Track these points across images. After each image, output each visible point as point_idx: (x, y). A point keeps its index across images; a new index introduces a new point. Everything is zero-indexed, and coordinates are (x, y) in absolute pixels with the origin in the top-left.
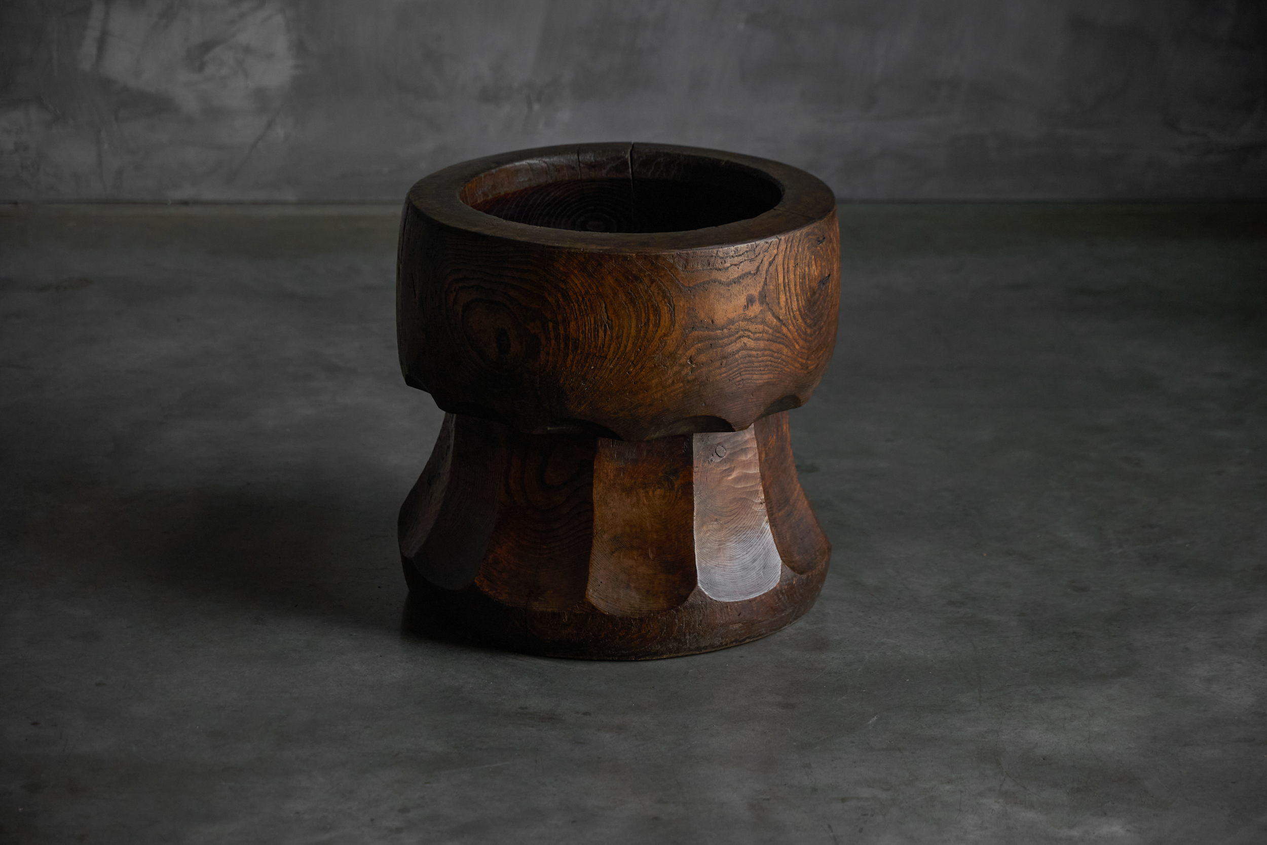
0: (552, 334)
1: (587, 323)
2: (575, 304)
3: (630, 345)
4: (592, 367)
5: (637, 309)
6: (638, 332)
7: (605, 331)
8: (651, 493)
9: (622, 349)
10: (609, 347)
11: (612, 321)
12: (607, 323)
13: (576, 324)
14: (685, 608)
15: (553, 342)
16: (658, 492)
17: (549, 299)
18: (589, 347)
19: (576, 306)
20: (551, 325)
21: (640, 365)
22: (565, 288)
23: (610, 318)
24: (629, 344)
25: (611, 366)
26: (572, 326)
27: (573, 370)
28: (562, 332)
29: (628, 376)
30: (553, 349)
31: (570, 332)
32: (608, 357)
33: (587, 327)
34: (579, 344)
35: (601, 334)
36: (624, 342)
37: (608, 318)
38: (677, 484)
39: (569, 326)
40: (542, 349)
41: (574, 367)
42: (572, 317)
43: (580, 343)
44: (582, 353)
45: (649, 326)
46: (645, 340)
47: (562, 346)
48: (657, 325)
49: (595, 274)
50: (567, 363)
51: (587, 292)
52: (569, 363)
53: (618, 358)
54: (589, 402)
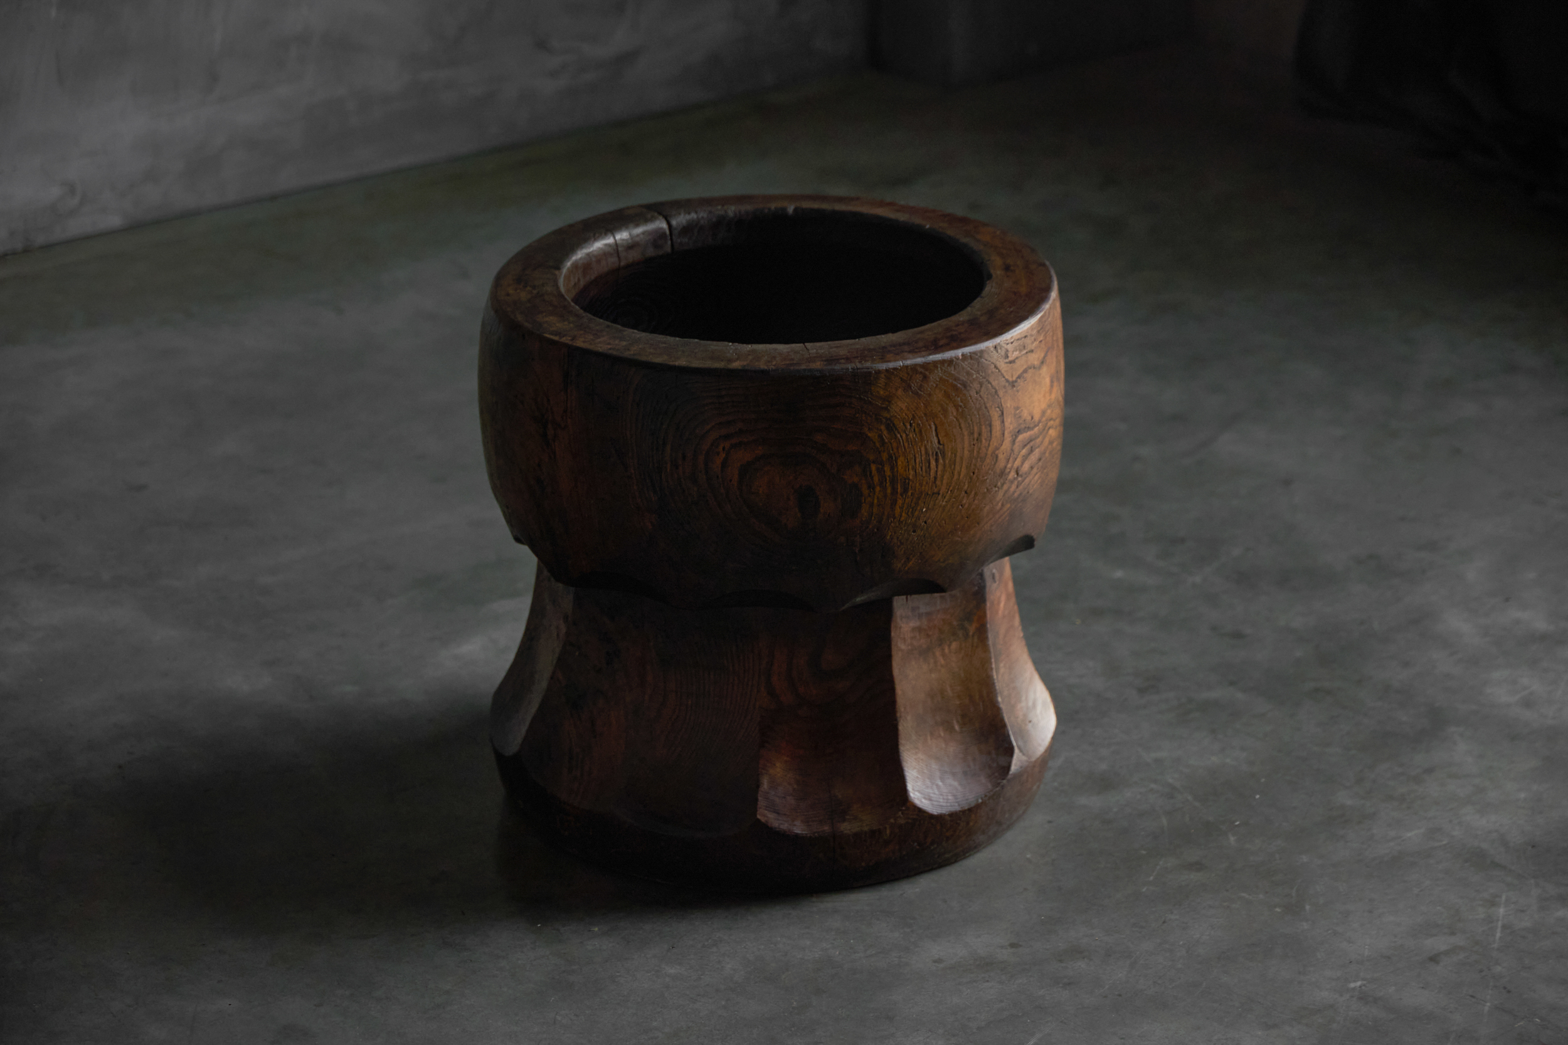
0: (876, 479)
1: (917, 455)
2: (902, 434)
3: (964, 471)
4: (924, 510)
5: (969, 423)
6: (972, 451)
7: (937, 460)
8: (947, 651)
9: (956, 477)
10: (942, 481)
11: (944, 445)
12: (939, 448)
13: (905, 460)
14: (1009, 781)
15: (878, 489)
16: (954, 645)
17: (869, 435)
18: (921, 485)
19: (904, 436)
20: (873, 467)
21: (973, 493)
22: (888, 416)
23: (941, 442)
24: (962, 470)
25: (944, 503)
26: (900, 463)
27: (902, 519)
28: (888, 473)
29: (961, 510)
30: (878, 498)
31: (897, 471)
32: (941, 492)
33: (917, 461)
34: (909, 484)
35: (933, 463)
36: (957, 468)
37: (939, 442)
38: (972, 629)
39: (896, 463)
40: (863, 501)
41: (903, 514)
42: (900, 452)
43: (911, 483)
44: (912, 494)
45: (981, 442)
46: (979, 460)
47: (889, 491)
48: (989, 439)
49: (921, 391)
50: (896, 511)
51: (914, 418)
52: (898, 510)
53: (951, 491)
54: (919, 554)
